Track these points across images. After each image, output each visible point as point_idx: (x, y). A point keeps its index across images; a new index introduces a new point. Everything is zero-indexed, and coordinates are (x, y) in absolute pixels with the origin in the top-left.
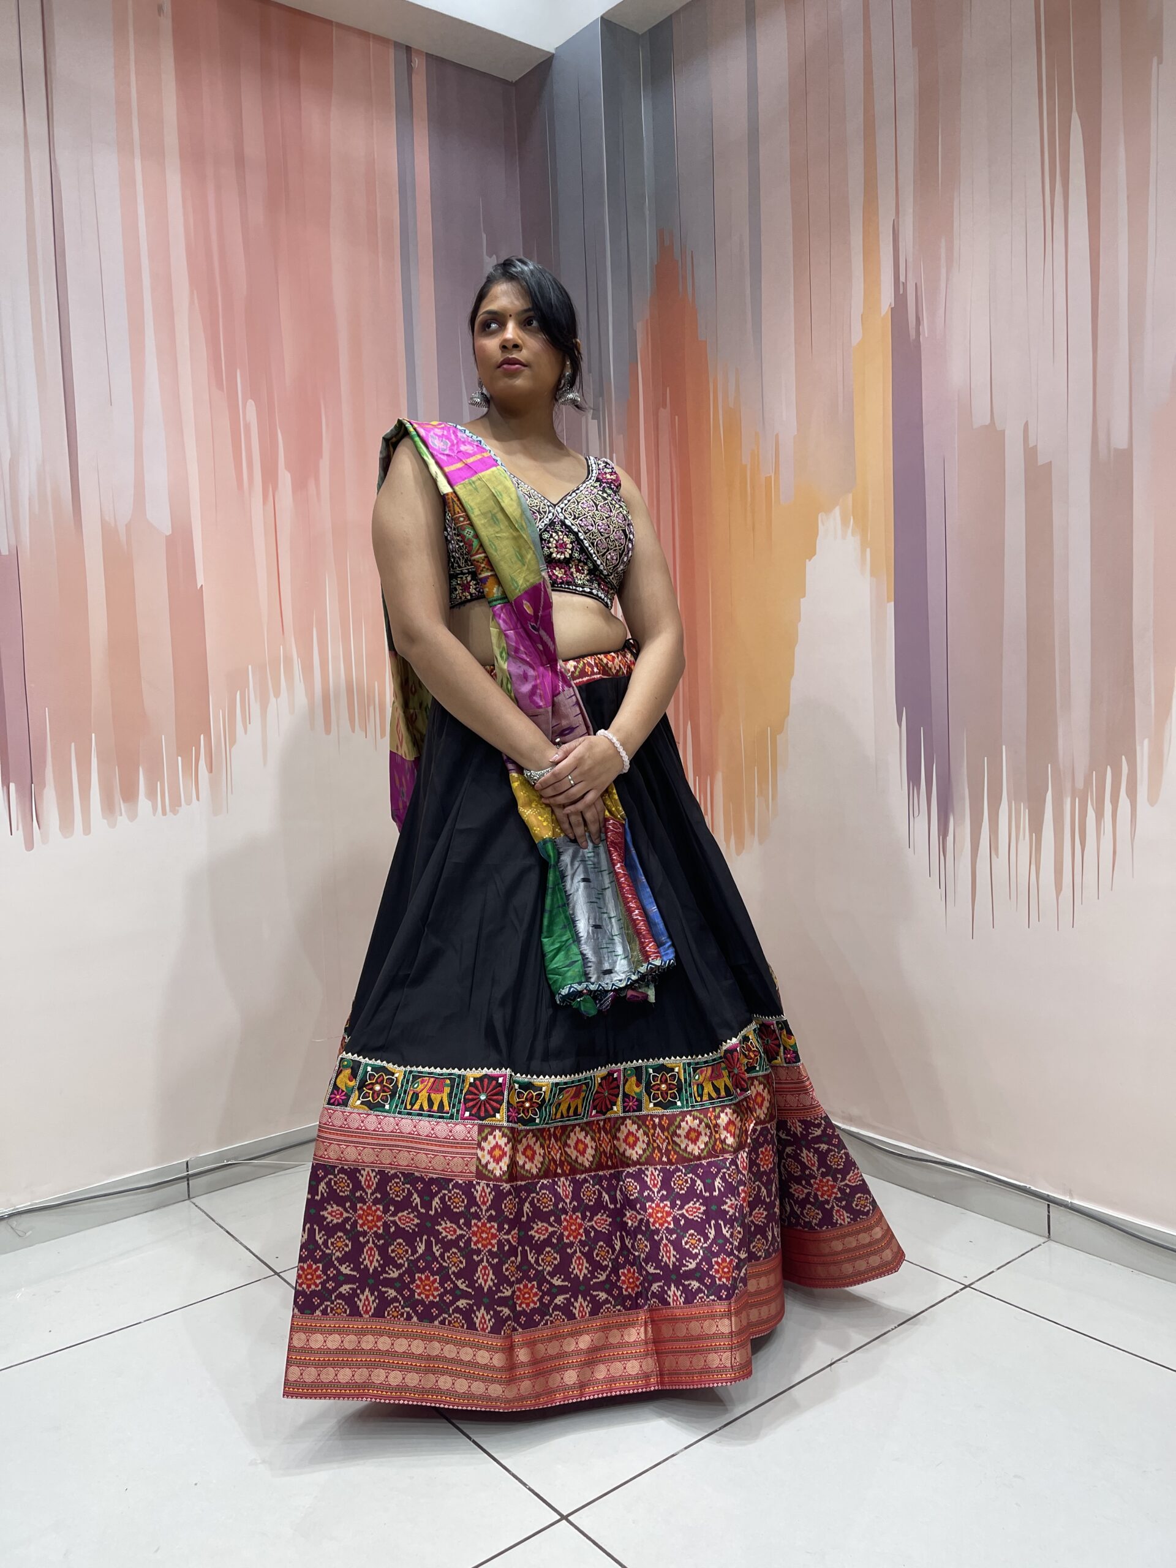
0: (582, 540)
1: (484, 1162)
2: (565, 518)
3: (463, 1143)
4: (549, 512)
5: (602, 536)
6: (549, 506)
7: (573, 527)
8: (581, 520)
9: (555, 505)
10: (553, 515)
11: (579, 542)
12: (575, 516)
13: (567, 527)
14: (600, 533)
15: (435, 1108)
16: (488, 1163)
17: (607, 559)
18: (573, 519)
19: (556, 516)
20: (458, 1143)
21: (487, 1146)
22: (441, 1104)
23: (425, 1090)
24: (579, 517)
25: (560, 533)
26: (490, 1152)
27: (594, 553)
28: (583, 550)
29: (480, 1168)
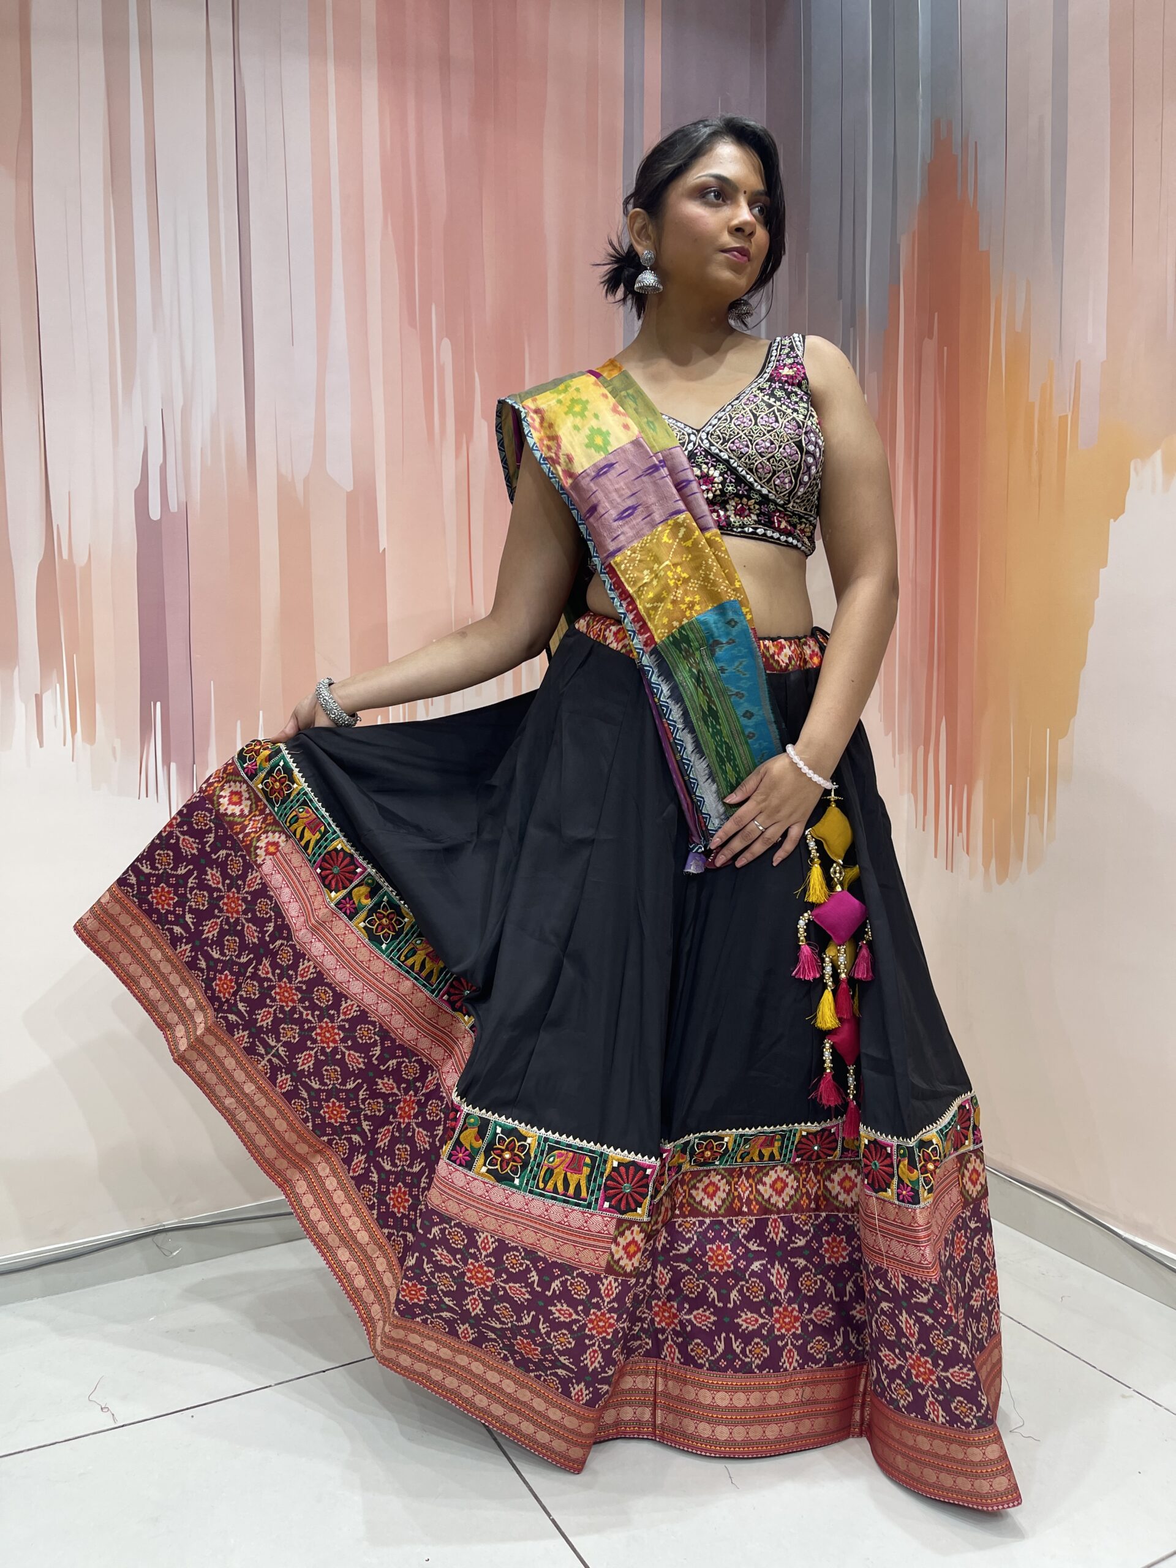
0: (735, 468)
1: (616, 1257)
2: (711, 444)
3: (598, 1236)
4: (690, 441)
6: (689, 435)
7: (722, 454)
8: (733, 442)
9: (698, 431)
10: (694, 444)
11: (733, 471)
12: (724, 438)
13: (713, 456)
14: (760, 454)
15: (571, 1191)
16: (621, 1258)
18: (722, 444)
19: (699, 445)
20: (592, 1235)
21: (622, 1241)
22: (578, 1187)
23: (561, 1167)
24: (729, 439)
25: (704, 466)
26: (625, 1248)
27: (756, 481)
28: (740, 480)
29: (612, 1263)
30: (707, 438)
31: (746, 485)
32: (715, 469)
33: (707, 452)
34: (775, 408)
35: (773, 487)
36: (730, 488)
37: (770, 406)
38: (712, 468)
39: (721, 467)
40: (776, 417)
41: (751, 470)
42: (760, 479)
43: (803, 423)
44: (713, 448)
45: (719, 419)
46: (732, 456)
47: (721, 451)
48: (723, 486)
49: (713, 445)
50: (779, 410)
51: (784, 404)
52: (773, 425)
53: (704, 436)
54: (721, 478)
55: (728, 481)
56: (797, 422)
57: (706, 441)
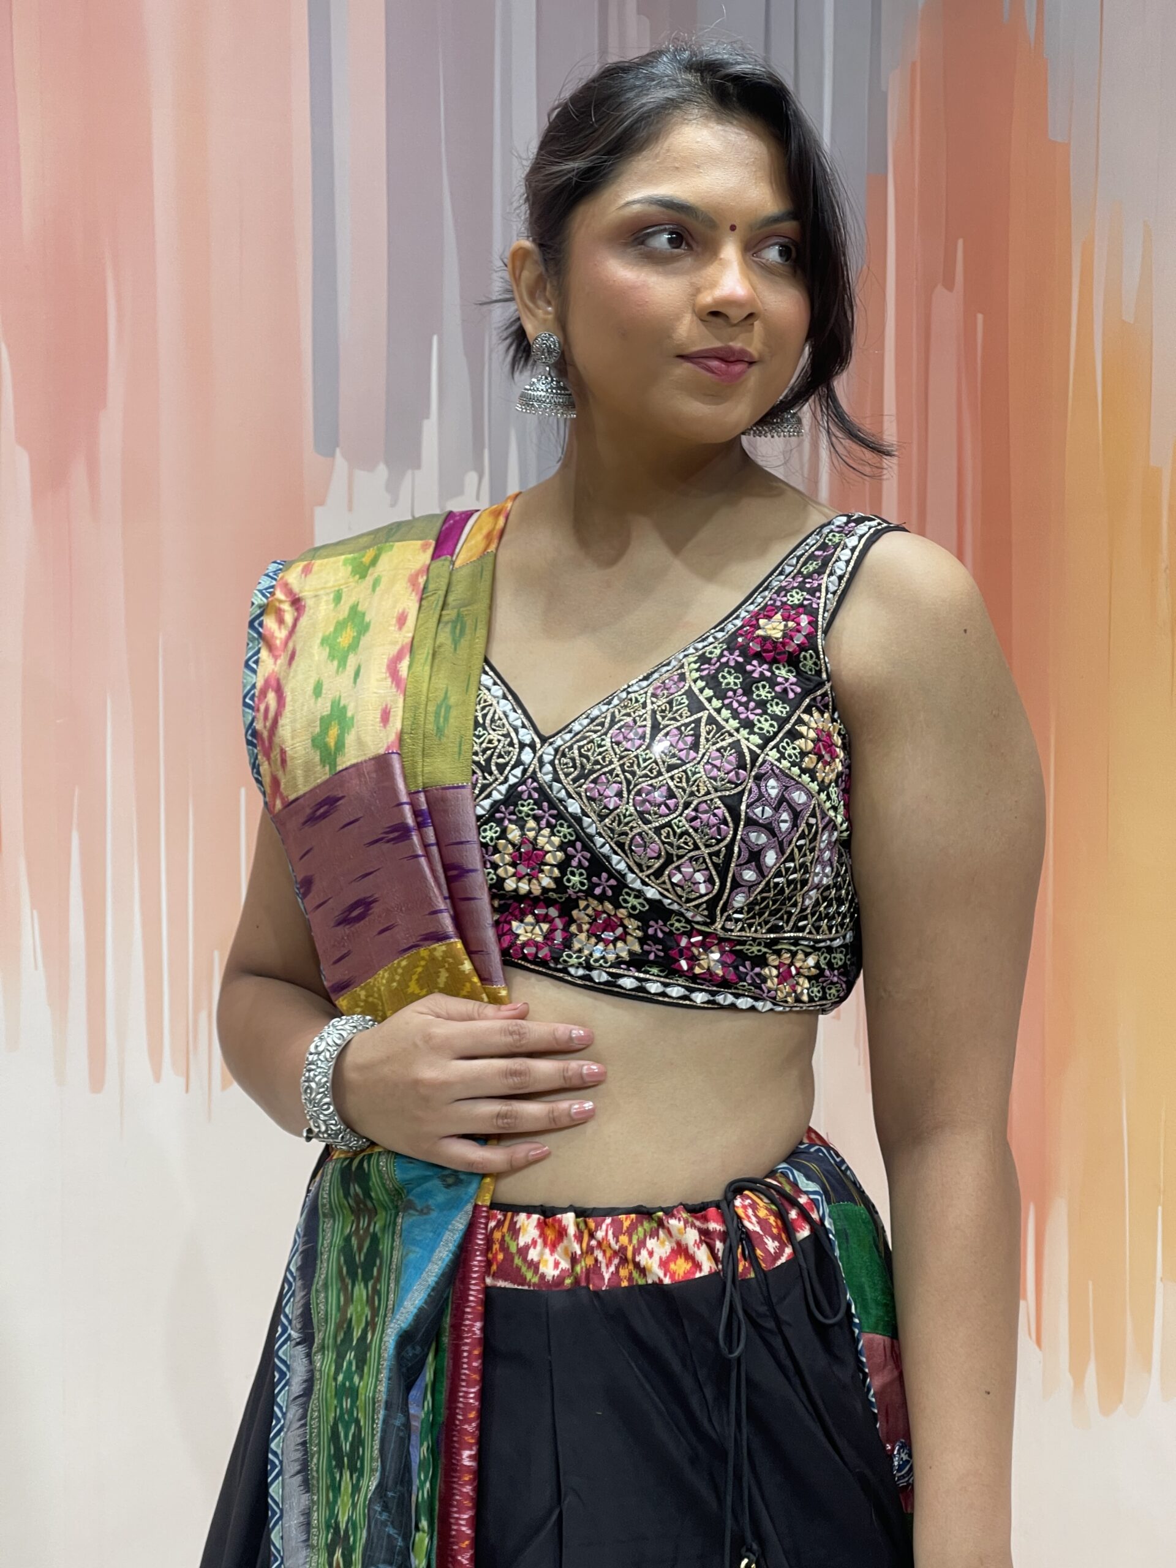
2: (557, 779)
5: (647, 822)
8: (594, 781)
10: (525, 771)
14: (641, 814)
17: (673, 884)
18: (575, 781)
24: (592, 772)
30: (552, 763)
31: (611, 876)
32: (553, 834)
33: (543, 795)
34: (704, 715)
35: (669, 886)
36: (576, 879)
37: (696, 706)
38: (546, 832)
39: (565, 830)
40: (697, 736)
41: (621, 845)
42: (639, 866)
43: (755, 757)
44: (556, 785)
45: (593, 720)
46: (588, 810)
47: (570, 796)
48: (563, 873)
49: (559, 781)
50: (711, 720)
51: (729, 706)
52: (683, 754)
53: (548, 755)
54: (560, 855)
55: (575, 863)
56: (741, 755)
57: (548, 768)
